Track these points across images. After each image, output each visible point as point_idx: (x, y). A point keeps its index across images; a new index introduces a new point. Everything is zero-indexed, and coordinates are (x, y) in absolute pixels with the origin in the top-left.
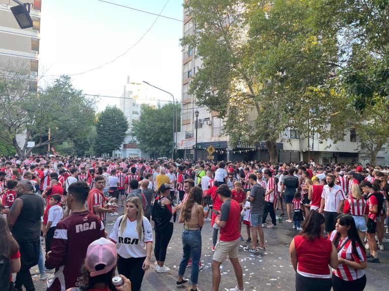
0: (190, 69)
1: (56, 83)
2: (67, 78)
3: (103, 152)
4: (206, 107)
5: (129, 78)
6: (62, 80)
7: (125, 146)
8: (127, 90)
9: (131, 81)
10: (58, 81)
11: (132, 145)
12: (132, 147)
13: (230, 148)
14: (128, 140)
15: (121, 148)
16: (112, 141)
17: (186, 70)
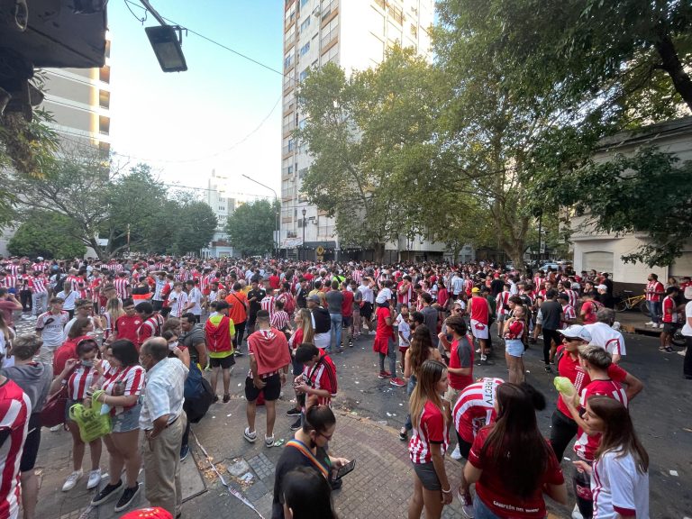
0: (290, 165)
1: (132, 172)
2: (145, 167)
3: (189, 251)
4: (315, 206)
5: (214, 171)
6: (139, 169)
7: (214, 244)
8: (212, 184)
9: (216, 175)
10: (133, 170)
11: (221, 243)
12: (222, 245)
13: (337, 248)
14: (217, 238)
15: (210, 246)
16: (199, 238)
17: (286, 166)
